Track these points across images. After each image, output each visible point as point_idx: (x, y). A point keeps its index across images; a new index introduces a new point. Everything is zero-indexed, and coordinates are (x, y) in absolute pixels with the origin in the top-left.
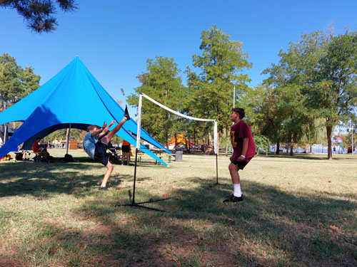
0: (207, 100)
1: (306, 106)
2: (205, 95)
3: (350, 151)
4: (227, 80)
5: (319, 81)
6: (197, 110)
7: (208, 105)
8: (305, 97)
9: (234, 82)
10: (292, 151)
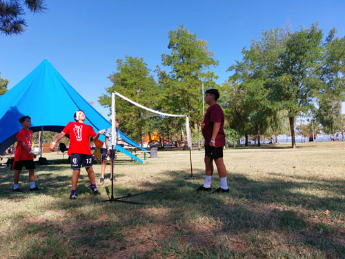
0: (178, 97)
1: (269, 99)
2: (175, 93)
3: (311, 140)
4: (196, 78)
5: (279, 75)
6: (169, 108)
7: (179, 102)
8: (268, 91)
9: (202, 80)
10: (259, 142)
